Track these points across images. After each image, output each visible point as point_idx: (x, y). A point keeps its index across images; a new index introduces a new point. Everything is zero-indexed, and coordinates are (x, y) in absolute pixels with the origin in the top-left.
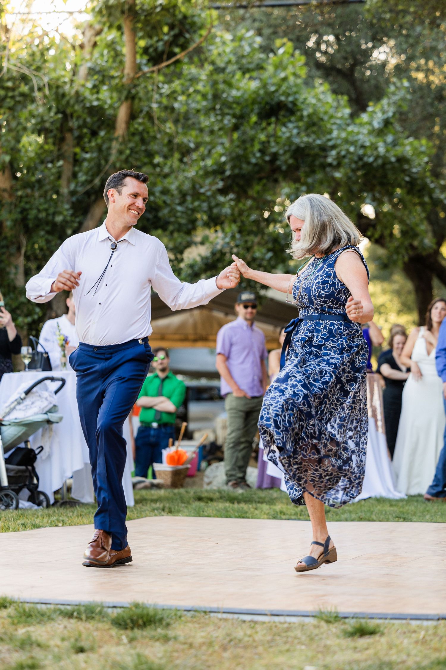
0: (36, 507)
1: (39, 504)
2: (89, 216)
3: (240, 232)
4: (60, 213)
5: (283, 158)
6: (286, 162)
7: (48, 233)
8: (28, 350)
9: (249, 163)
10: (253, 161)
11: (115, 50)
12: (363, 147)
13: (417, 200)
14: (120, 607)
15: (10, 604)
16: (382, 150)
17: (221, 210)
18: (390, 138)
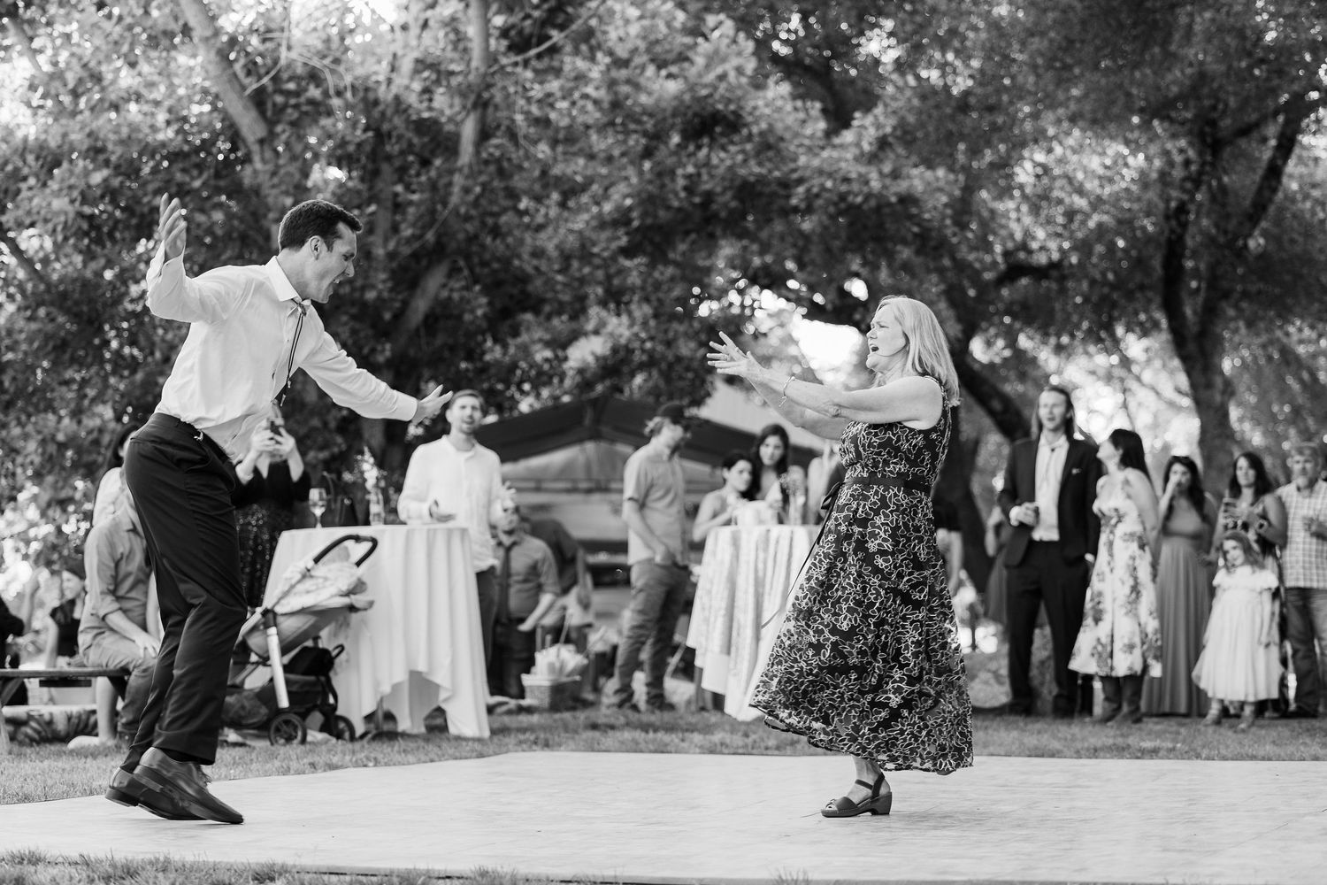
0: (334, 740)
1: (339, 736)
2: (419, 291)
3: (656, 316)
4: (373, 287)
5: (721, 199)
6: (725, 205)
7: (354, 317)
8: (321, 494)
9: (669, 208)
10: (676, 204)
11: (456, 31)
12: (846, 180)
13: (932, 265)
14: (458, 878)
15: (280, 874)
16: (875, 184)
17: (625, 279)
18: (887, 168)
